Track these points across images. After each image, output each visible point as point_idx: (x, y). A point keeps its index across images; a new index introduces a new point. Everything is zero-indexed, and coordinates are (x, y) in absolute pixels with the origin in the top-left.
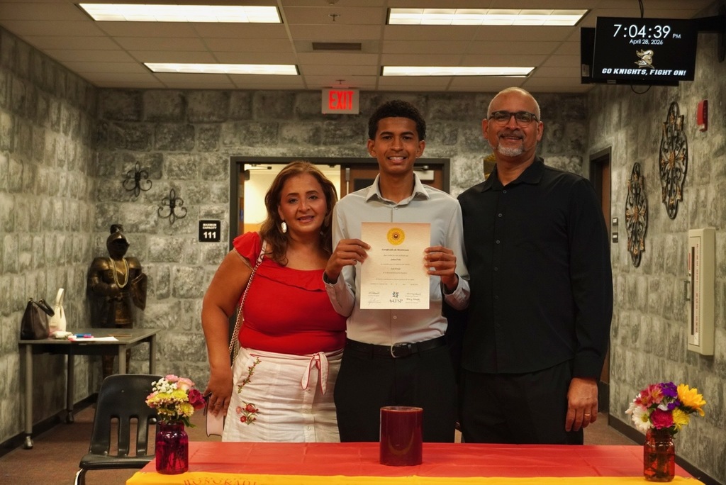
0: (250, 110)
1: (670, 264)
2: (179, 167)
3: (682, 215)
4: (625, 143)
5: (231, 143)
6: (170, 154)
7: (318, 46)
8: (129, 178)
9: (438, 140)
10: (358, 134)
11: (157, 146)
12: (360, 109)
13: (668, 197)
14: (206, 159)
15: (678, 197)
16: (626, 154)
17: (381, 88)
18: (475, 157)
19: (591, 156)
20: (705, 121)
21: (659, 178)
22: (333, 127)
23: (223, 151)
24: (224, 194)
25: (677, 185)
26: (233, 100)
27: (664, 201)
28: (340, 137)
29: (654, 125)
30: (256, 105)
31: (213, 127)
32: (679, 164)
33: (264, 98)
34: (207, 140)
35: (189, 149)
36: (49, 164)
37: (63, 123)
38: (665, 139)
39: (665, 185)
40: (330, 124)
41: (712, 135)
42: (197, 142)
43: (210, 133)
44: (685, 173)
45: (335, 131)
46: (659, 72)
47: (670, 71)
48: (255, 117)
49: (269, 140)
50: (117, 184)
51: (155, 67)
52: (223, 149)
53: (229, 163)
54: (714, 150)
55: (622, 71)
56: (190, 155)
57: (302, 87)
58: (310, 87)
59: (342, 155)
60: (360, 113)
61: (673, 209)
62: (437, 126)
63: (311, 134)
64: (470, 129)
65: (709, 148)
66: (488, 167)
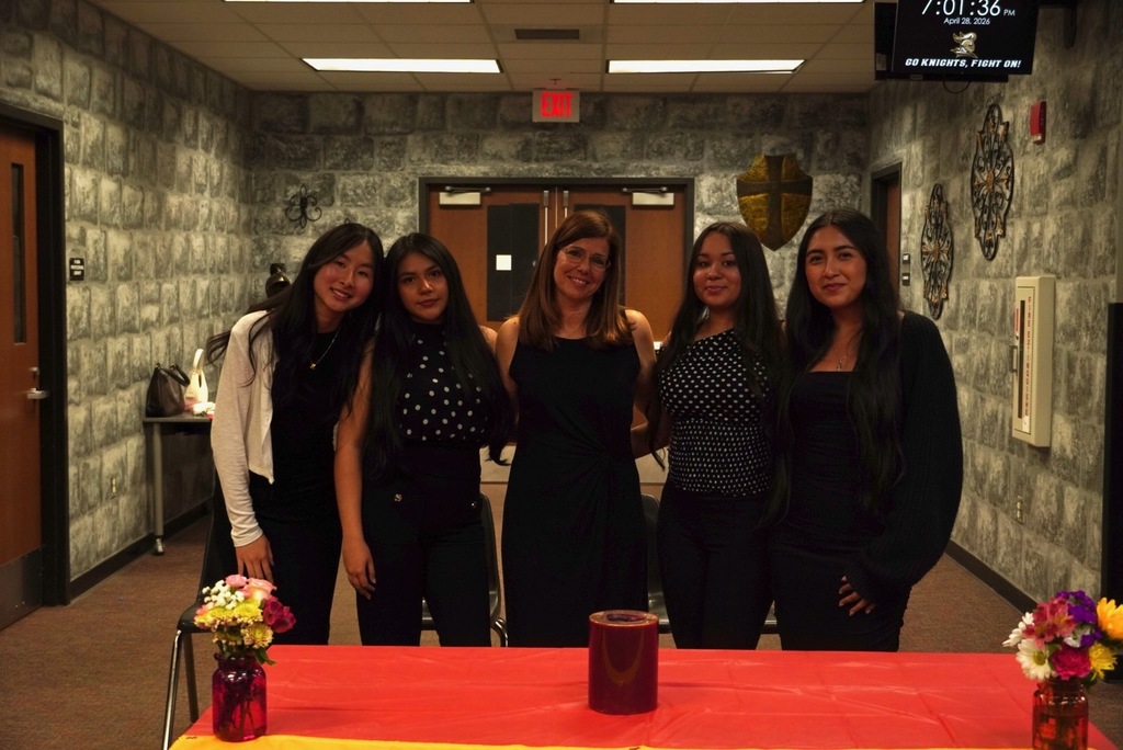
0: (443, 118)
1: (985, 319)
2: (355, 191)
3: (1004, 255)
4: (921, 158)
5: (419, 160)
6: (344, 175)
7: (523, 34)
8: (293, 204)
9: (679, 154)
10: (578, 148)
11: (328, 164)
12: (581, 116)
13: (983, 231)
14: (389, 181)
15: (999, 232)
16: (923, 172)
17: (607, 89)
18: (726, 176)
19: (873, 174)
20: (1042, 131)
21: (970, 204)
22: (547, 139)
23: (410, 171)
24: (411, 224)
25: (997, 214)
26: (421, 106)
27: (977, 236)
28: (557, 151)
29: (964, 135)
30: (450, 111)
31: (397, 140)
32: (1001, 188)
33: (459, 103)
34: (390, 156)
35: (367, 168)
36: (182, 190)
37: (203, 136)
38: (981, 153)
39: (979, 214)
40: (544, 135)
41: (1052, 149)
42: (377, 159)
43: (393, 148)
44: (1010, 200)
45: (551, 144)
46: (984, 64)
47: (999, 62)
48: (449, 126)
49: (466, 156)
50: (279, 212)
51: (319, 64)
52: (409, 168)
53: (417, 186)
54: (1054, 169)
55: (932, 62)
56: (368, 175)
57: (507, 88)
58: (518, 88)
59: (559, 174)
60: (581, 121)
61: (990, 249)
62: (679, 136)
63: (519, 148)
64: (720, 140)
65: (1046, 167)
66: (743, 188)
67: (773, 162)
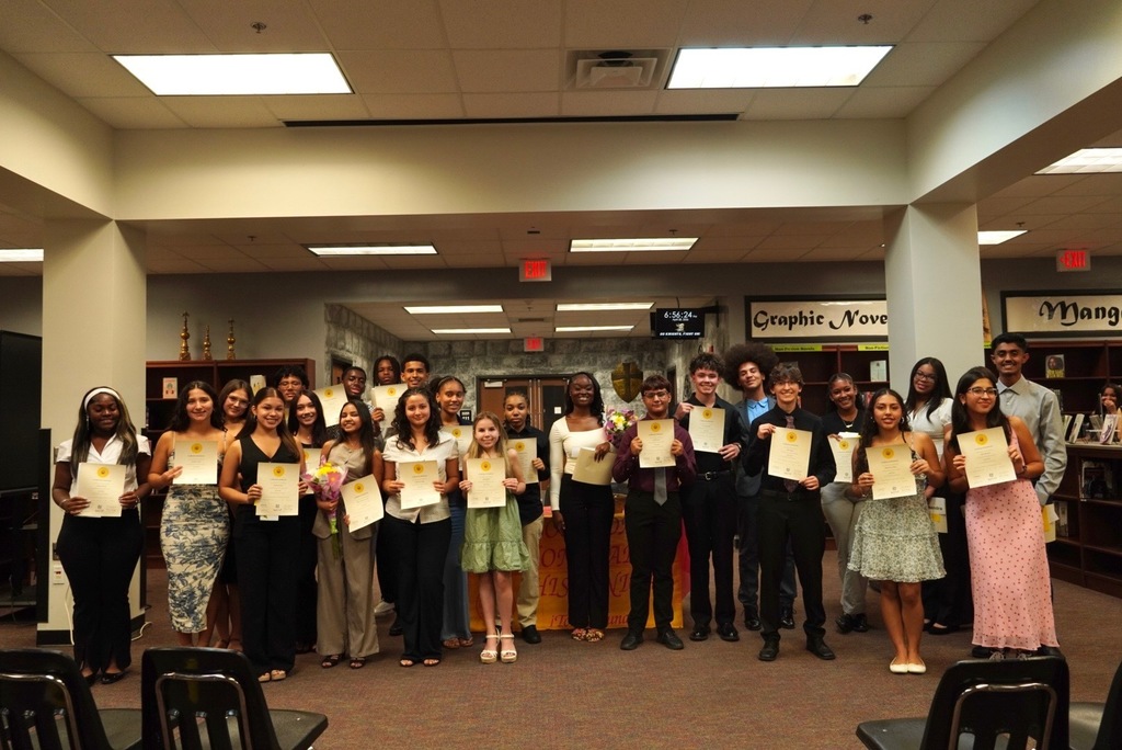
0: (486, 350)
5: (476, 369)
9: (586, 364)
10: (543, 361)
17: (555, 339)
24: (473, 395)
26: (476, 346)
28: (534, 363)
30: (489, 348)
33: (493, 344)
34: (464, 366)
40: (529, 357)
42: (457, 369)
43: (465, 363)
45: (532, 360)
48: (488, 354)
49: (496, 366)
52: (471, 372)
53: (475, 379)
57: (513, 338)
58: (518, 338)
59: (535, 373)
60: (545, 350)
62: (586, 357)
63: (519, 362)
66: (614, 377)
67: (626, 366)
